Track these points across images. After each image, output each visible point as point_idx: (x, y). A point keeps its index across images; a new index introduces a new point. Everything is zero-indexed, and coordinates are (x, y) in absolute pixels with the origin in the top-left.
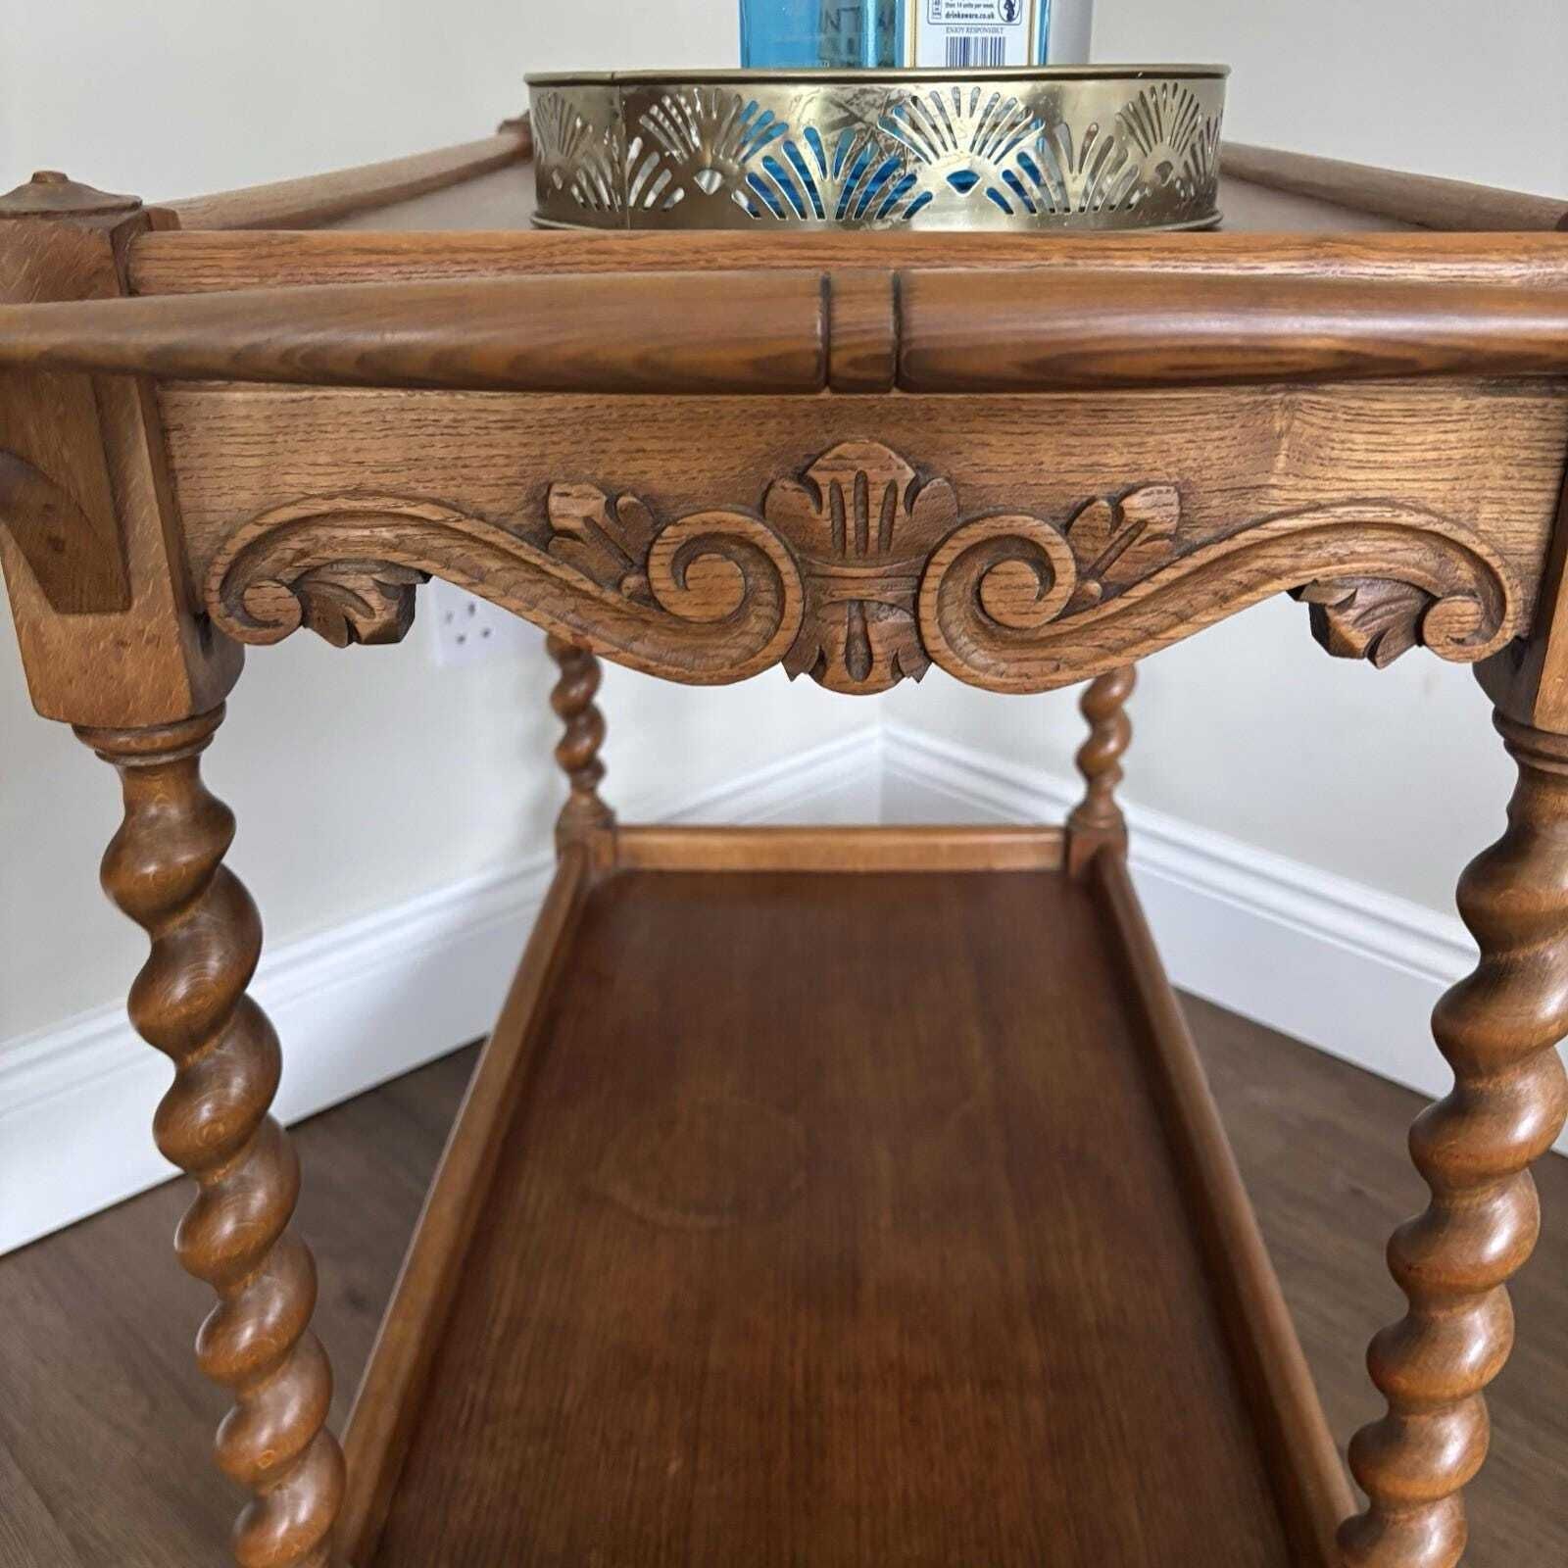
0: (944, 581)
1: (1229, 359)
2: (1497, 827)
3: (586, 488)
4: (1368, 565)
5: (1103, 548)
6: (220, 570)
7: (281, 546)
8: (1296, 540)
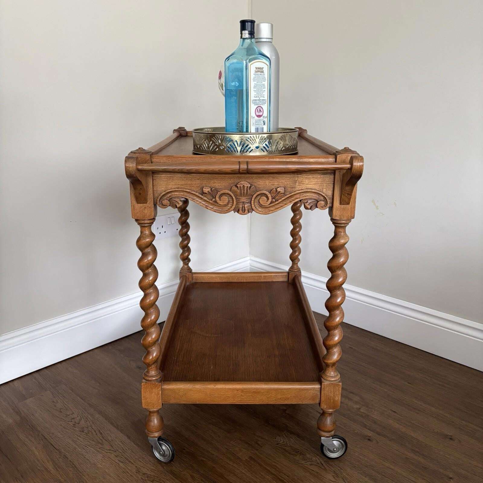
0: (254, 199)
1: (284, 170)
2: (333, 235)
3: (208, 187)
4: (309, 197)
5: (275, 195)
6: (159, 198)
7: (167, 195)
8: (300, 194)
